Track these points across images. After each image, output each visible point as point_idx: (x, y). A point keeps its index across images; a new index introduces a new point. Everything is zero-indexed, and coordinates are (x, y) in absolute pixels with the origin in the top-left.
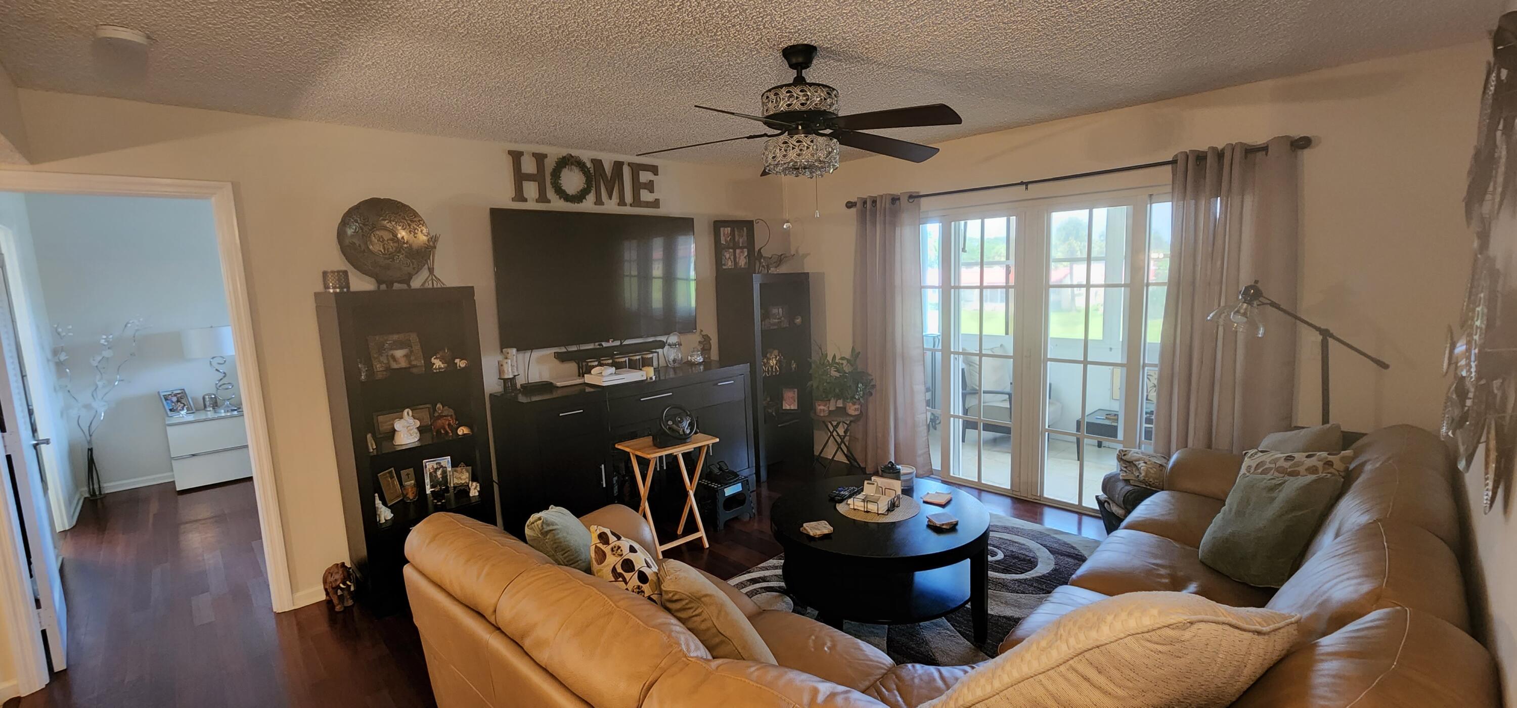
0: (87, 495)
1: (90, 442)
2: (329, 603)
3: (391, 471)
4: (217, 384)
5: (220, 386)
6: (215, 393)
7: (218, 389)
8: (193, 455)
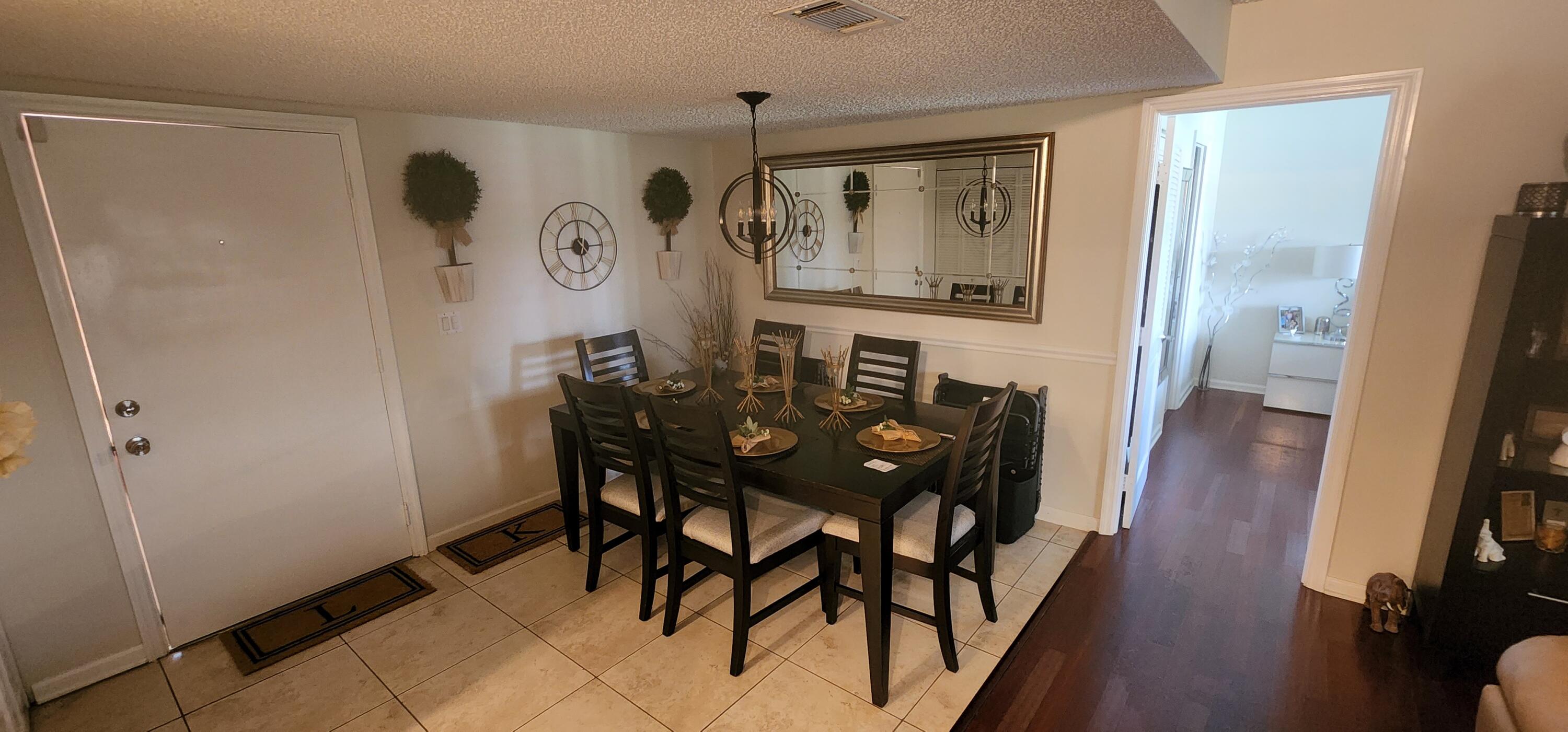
0: (1197, 385)
1: (1211, 340)
2: (1365, 611)
3: (1529, 495)
4: (1335, 309)
5: (1338, 311)
6: (1330, 317)
7: (1334, 314)
8: (1289, 377)
